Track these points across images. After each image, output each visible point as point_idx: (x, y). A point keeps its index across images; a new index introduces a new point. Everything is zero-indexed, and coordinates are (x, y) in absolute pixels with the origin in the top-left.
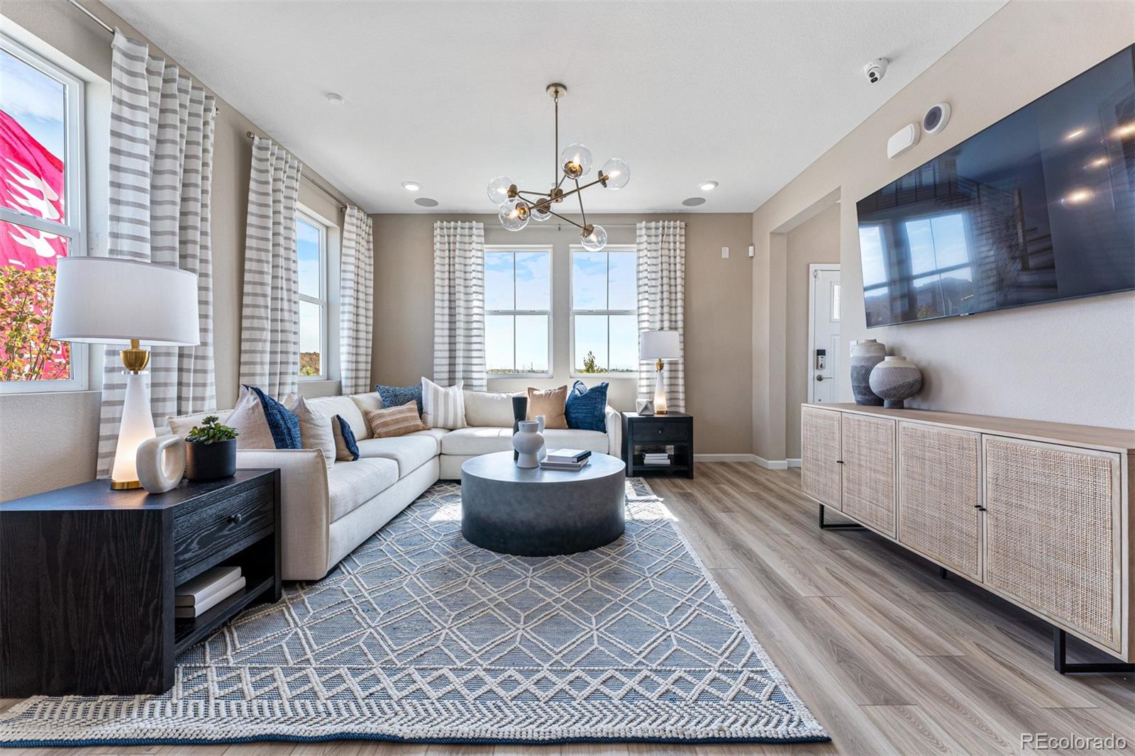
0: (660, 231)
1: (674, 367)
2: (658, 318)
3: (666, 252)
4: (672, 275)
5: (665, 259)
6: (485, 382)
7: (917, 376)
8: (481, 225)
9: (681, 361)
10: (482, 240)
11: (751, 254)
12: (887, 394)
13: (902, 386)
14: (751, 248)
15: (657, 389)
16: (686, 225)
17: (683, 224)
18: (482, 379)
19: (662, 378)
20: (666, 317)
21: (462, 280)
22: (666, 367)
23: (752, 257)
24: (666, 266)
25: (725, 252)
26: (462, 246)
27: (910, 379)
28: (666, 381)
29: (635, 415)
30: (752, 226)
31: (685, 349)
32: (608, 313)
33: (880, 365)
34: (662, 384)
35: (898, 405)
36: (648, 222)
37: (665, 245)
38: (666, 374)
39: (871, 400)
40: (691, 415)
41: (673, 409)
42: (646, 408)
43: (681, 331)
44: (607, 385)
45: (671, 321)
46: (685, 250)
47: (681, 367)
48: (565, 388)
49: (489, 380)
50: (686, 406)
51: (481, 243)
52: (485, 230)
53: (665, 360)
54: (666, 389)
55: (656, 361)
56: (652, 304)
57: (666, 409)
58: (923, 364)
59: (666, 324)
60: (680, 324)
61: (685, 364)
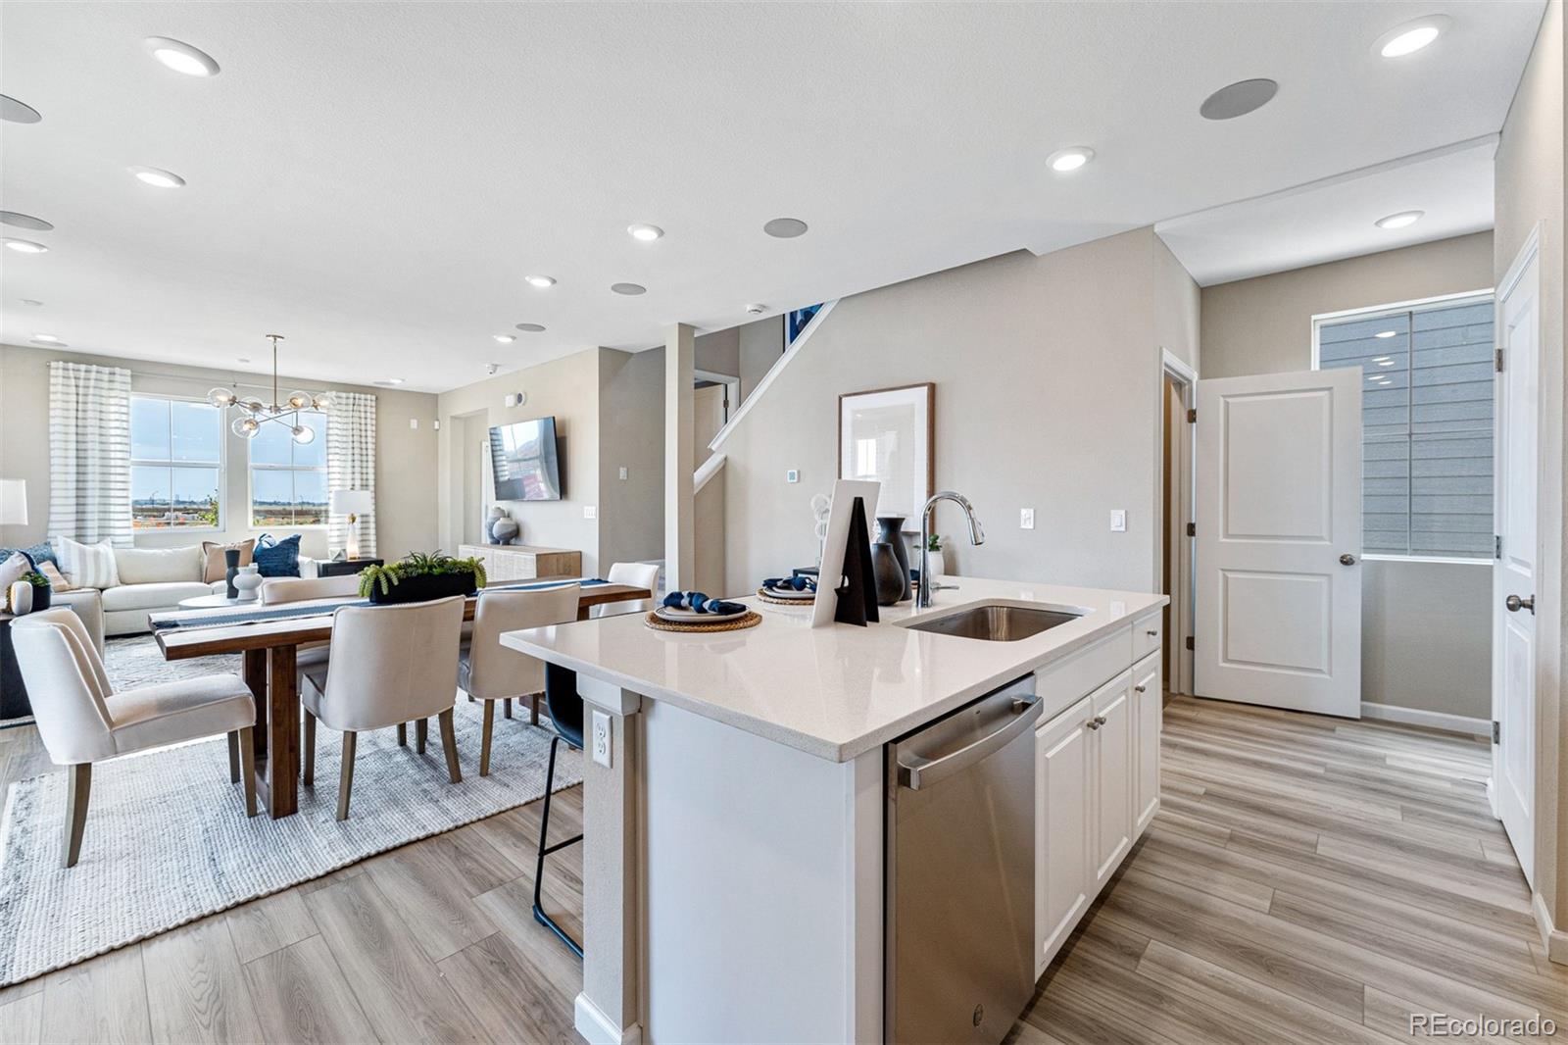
0: (351, 401)
1: (365, 519)
2: (349, 476)
3: (357, 420)
4: (364, 446)
5: (357, 426)
6: (131, 539)
7: (514, 528)
8: (129, 372)
9: (372, 513)
10: (129, 387)
11: (436, 427)
12: (500, 537)
13: (505, 534)
14: (436, 423)
15: (349, 539)
16: (377, 398)
17: (374, 398)
18: (129, 535)
19: (354, 528)
20: (357, 476)
21: (97, 428)
22: (358, 520)
23: (437, 430)
24: (356, 432)
25: (414, 424)
26: (97, 392)
27: (510, 530)
28: (358, 532)
29: (330, 561)
30: (437, 406)
31: (376, 504)
32: (293, 469)
33: (498, 522)
34: (354, 535)
35: (507, 543)
36: (338, 391)
37: (356, 414)
38: (357, 524)
39: (496, 542)
40: (382, 558)
41: (364, 555)
42: (339, 555)
43: (372, 488)
44: (300, 537)
45: (362, 479)
46: (376, 419)
47: (372, 519)
48: (253, 541)
49: (135, 536)
50: (378, 552)
51: (126, 391)
52: (132, 376)
53: (356, 515)
54: (359, 538)
55: (348, 515)
56: (343, 464)
57: (357, 555)
58: (519, 522)
59: (358, 483)
60: (371, 483)
61: (376, 516)
